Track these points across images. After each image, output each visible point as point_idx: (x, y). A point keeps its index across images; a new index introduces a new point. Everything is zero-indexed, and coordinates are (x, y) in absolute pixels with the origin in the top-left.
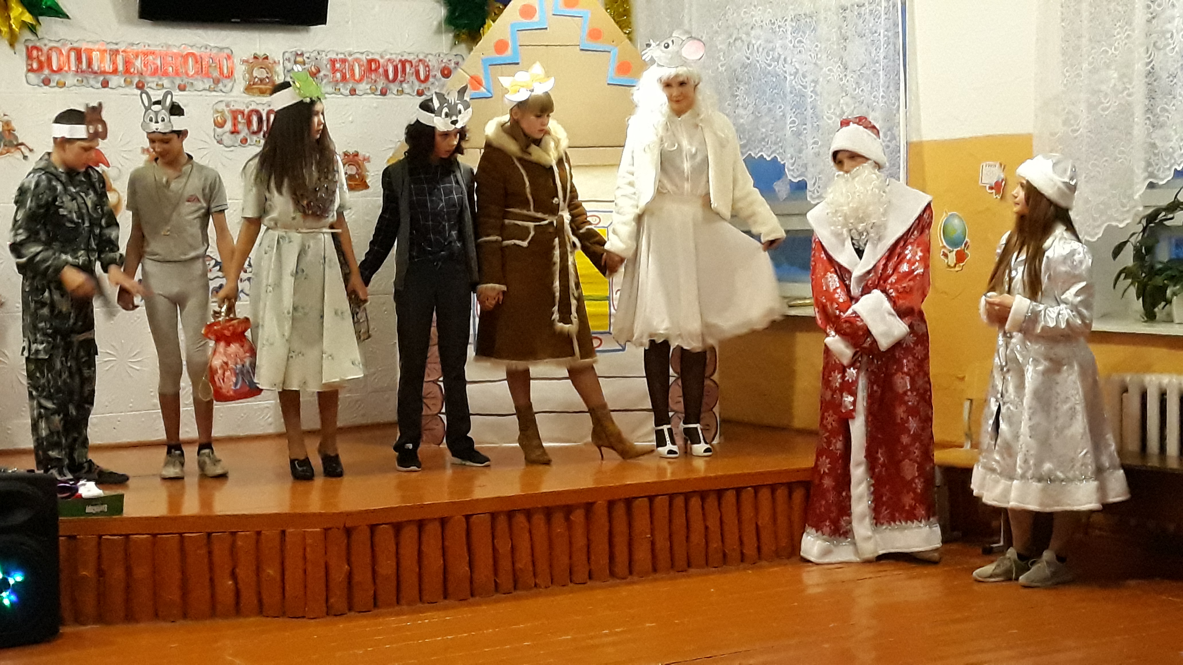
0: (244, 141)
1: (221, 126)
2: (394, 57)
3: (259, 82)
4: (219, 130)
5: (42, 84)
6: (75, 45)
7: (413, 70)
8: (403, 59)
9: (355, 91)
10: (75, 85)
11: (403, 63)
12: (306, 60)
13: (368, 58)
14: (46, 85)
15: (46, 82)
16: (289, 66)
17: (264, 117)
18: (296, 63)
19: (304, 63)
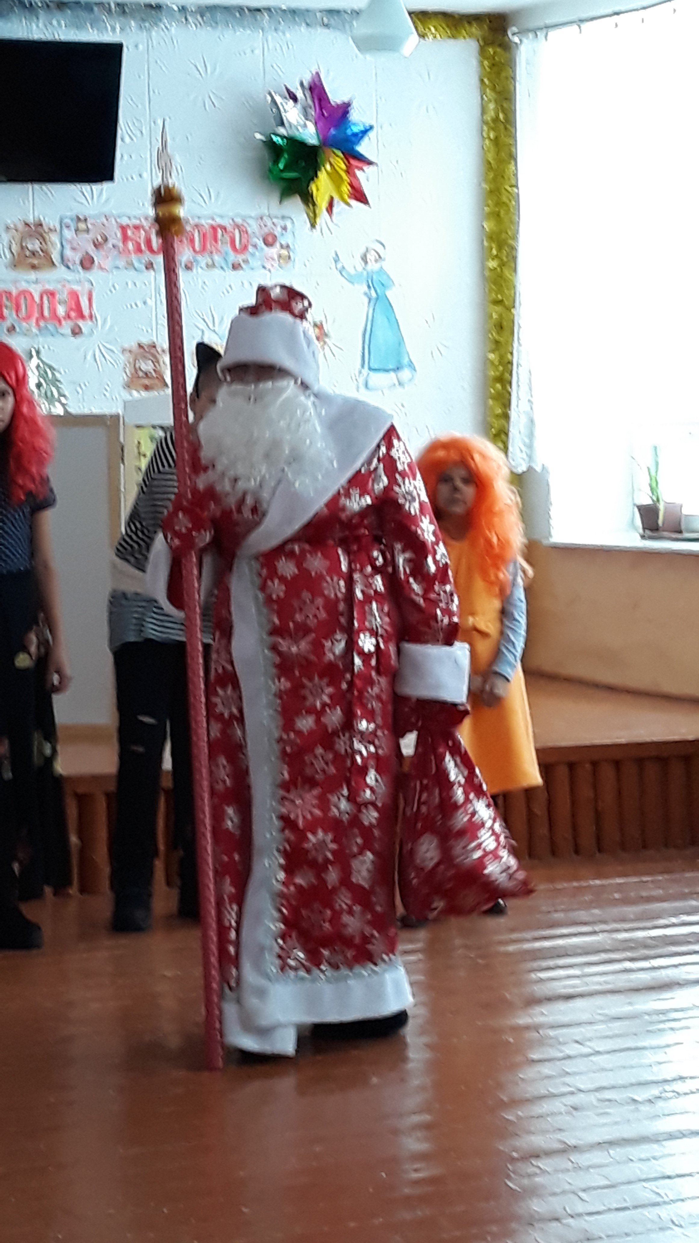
0: (11, 329)
2: (204, 222)
3: (31, 254)
7: (227, 237)
8: (214, 223)
9: (152, 264)
11: (214, 229)
12: (91, 228)
16: (68, 234)
17: (37, 299)
18: (77, 230)
19: (87, 231)
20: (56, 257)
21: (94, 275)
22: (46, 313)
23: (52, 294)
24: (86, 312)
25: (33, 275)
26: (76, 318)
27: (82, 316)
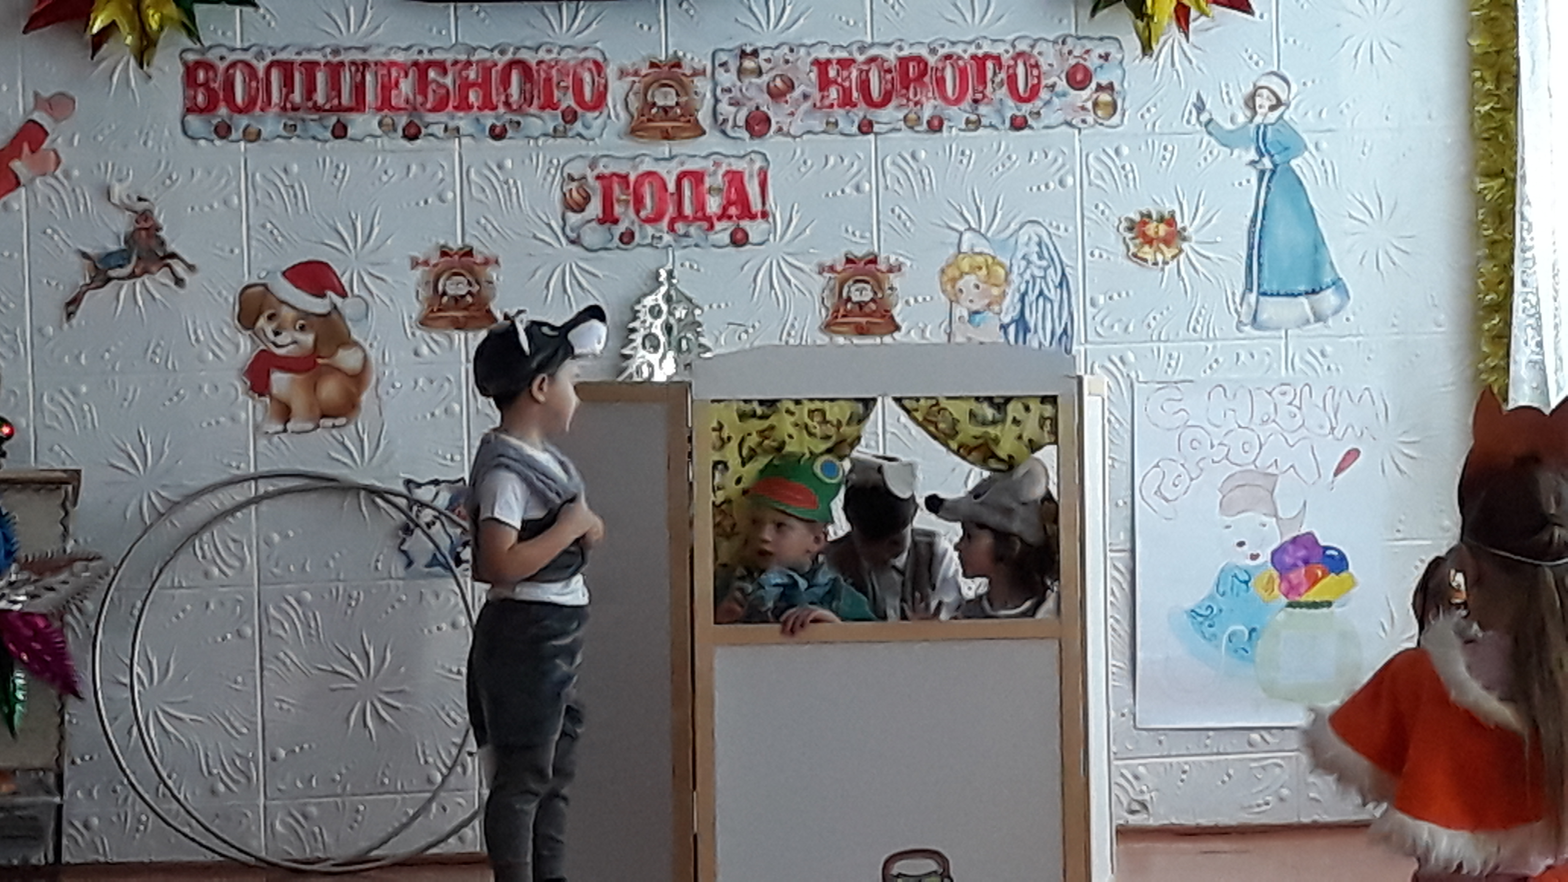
0: (627, 238)
1: (580, 208)
2: (958, 50)
3: (662, 113)
4: (573, 218)
5: (214, 136)
6: (283, 56)
7: (1003, 75)
8: (980, 53)
9: (871, 124)
10: (279, 136)
11: (980, 61)
12: (765, 66)
13: (902, 54)
14: (222, 137)
15: (223, 131)
16: (727, 78)
17: (671, 187)
18: (741, 72)
19: (760, 73)
20: (704, 117)
21: (771, 144)
22: (688, 210)
23: (697, 177)
24: (756, 206)
25: (664, 148)
26: (739, 218)
27: (747, 213)
